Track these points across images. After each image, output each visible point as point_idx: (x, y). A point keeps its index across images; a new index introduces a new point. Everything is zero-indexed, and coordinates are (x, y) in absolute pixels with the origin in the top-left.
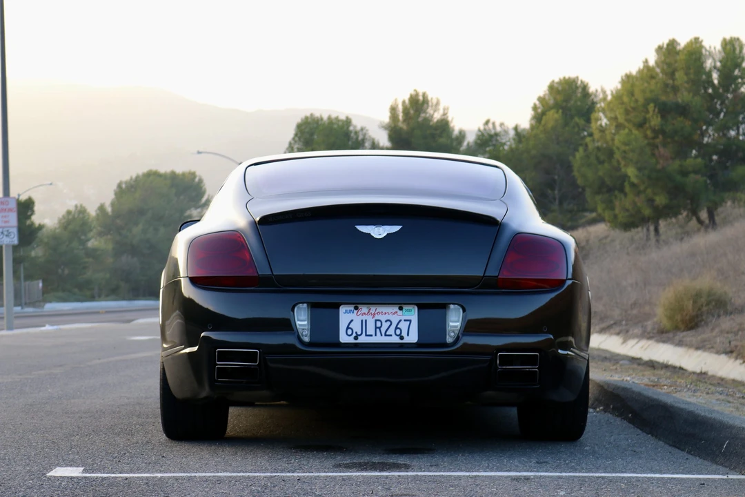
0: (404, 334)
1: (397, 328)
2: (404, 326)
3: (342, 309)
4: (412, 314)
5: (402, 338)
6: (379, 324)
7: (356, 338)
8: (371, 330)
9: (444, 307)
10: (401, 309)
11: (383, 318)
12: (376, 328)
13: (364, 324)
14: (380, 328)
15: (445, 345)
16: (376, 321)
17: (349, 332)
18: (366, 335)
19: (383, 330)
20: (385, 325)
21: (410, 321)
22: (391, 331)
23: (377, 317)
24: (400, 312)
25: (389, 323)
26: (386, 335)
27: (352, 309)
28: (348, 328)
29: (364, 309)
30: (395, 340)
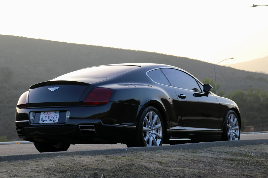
0: (55, 120)
1: (53, 118)
2: (55, 117)
3: (41, 113)
4: (58, 114)
5: (54, 121)
6: (49, 117)
7: (43, 122)
8: (47, 119)
9: (66, 111)
10: (55, 112)
11: (50, 115)
12: (48, 118)
13: (46, 117)
14: (49, 118)
15: (65, 123)
16: (49, 116)
17: (42, 120)
18: (46, 121)
19: (50, 119)
20: (51, 117)
21: (57, 116)
22: (52, 119)
23: (49, 115)
24: (55, 113)
25: (52, 117)
26: (50, 120)
27: (44, 113)
28: (42, 119)
29: (46, 113)
30: (52, 122)
